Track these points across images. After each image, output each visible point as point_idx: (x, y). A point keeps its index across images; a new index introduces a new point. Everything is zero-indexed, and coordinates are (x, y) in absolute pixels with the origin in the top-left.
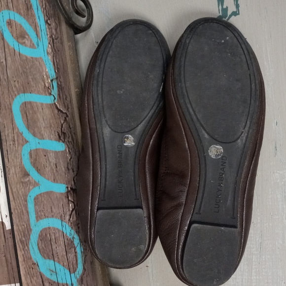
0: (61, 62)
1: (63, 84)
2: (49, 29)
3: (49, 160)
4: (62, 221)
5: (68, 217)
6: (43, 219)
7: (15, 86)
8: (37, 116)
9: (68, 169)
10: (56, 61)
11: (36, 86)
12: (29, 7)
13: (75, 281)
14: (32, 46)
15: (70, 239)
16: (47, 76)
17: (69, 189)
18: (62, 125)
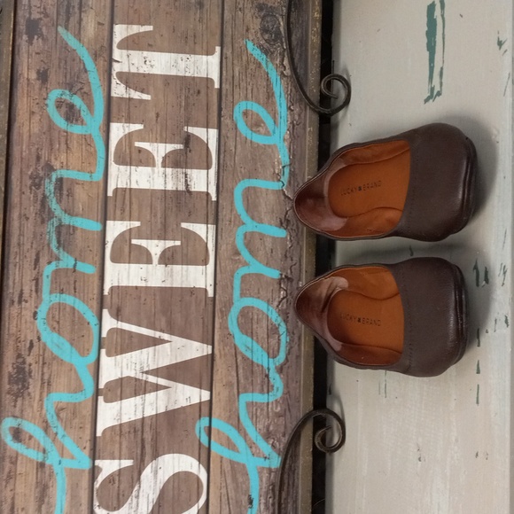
0: (299, 149)
2: (291, 115)
3: (264, 244)
4: (268, 304)
5: (276, 303)
6: (247, 297)
7: (241, 172)
8: (260, 201)
9: (286, 256)
10: (293, 148)
11: (264, 173)
12: (270, 95)
13: (272, 367)
14: (267, 133)
15: (275, 325)
16: (278, 163)
17: (283, 276)
18: (287, 212)
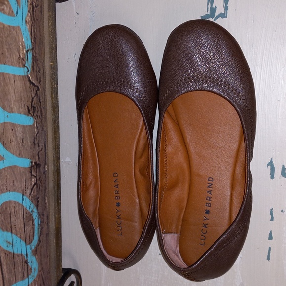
0: (38, 32)
1: (38, 55)
3: (16, 134)
4: (23, 194)
5: (29, 191)
6: (5, 192)
8: (9, 89)
9: (34, 144)
10: (34, 31)
11: (11, 57)
13: (29, 252)
14: (11, 14)
15: (29, 212)
16: (22, 47)
17: (33, 163)
18: (33, 98)
